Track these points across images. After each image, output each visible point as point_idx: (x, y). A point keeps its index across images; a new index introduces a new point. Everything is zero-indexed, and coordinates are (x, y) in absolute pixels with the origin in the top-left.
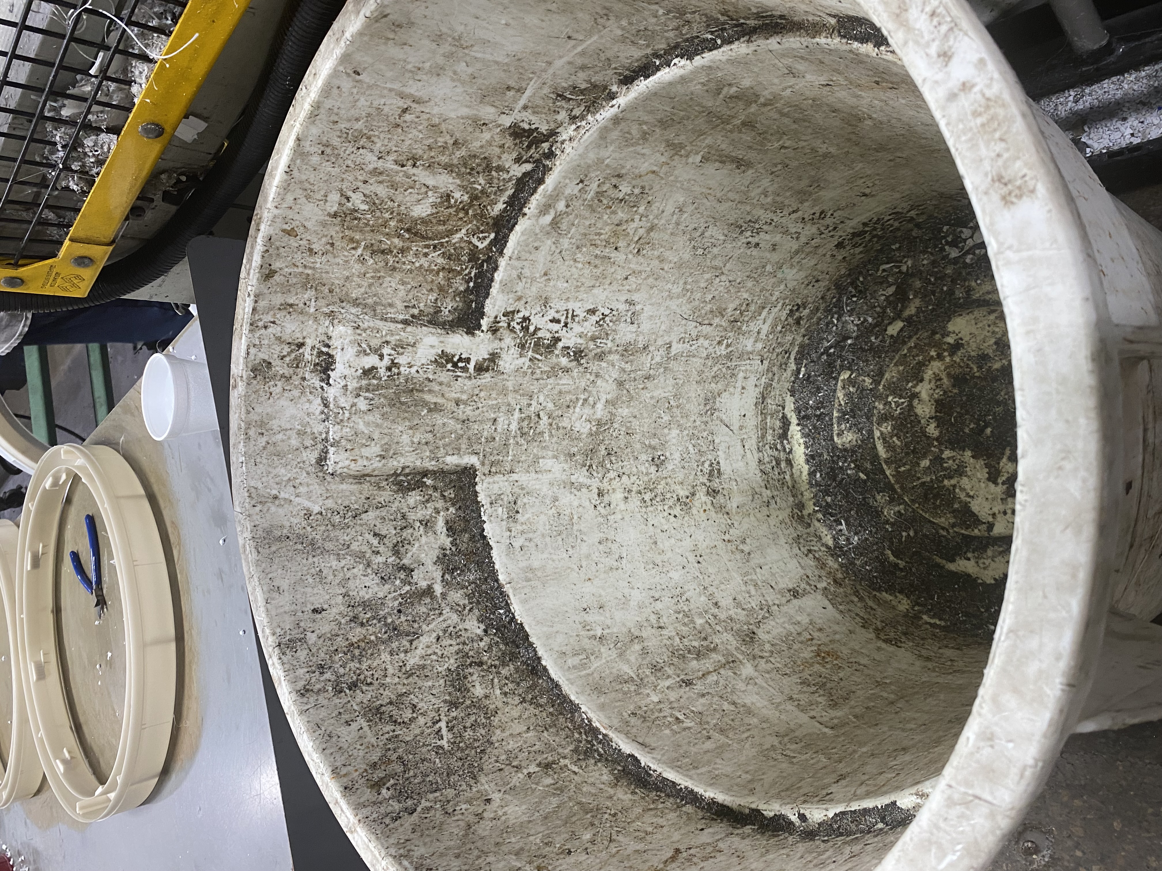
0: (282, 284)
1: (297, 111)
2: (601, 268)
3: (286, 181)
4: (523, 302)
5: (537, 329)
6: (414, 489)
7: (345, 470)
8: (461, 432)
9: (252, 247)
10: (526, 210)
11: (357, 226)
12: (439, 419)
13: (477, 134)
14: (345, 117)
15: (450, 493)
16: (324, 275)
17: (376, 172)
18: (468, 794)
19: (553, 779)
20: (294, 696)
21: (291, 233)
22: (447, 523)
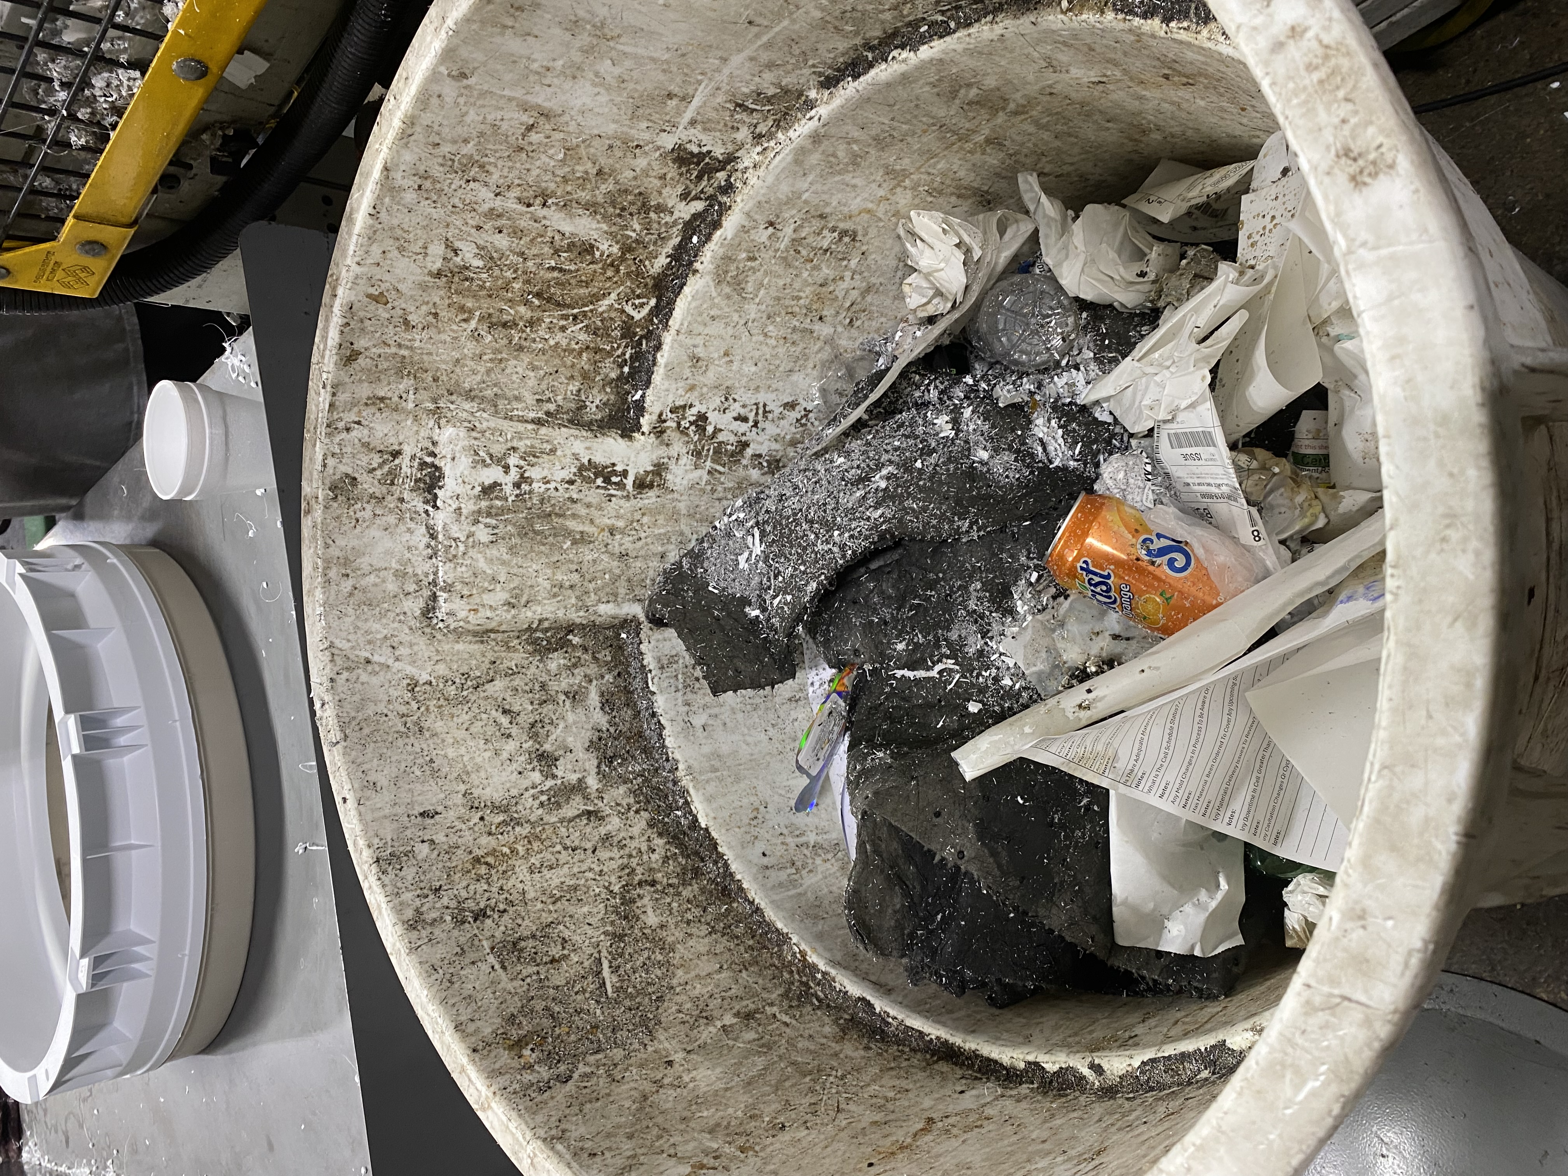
0: (369, 370)
1: (384, 130)
2: (802, 345)
3: (372, 226)
4: (696, 393)
5: (717, 430)
6: (556, 650)
7: (461, 623)
8: (617, 572)
9: (327, 320)
10: (697, 265)
11: (469, 289)
12: (588, 555)
13: (629, 160)
14: (449, 137)
15: (606, 655)
16: (425, 357)
17: (492, 214)
18: (642, 1055)
19: (757, 1032)
20: (400, 929)
21: (379, 299)
22: (602, 695)
